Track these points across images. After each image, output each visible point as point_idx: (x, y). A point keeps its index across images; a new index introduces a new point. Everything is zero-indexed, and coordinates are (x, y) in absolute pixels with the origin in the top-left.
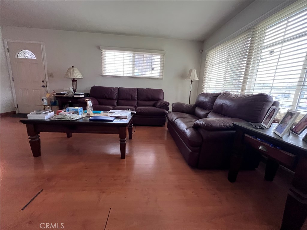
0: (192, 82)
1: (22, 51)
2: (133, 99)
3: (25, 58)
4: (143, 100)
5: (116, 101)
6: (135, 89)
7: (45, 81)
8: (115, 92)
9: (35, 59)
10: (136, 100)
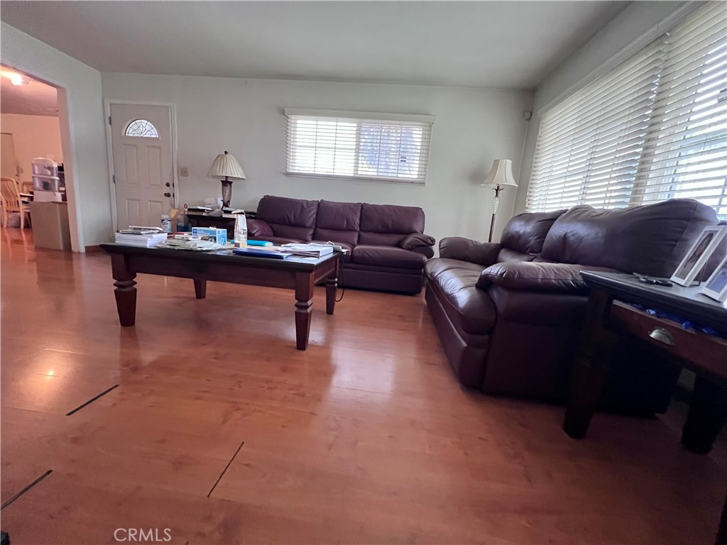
0: (500, 193)
1: (134, 123)
2: (350, 229)
3: (138, 135)
4: (374, 232)
5: (311, 232)
6: (355, 205)
7: (171, 185)
8: (311, 211)
9: (157, 138)
10: (356, 231)
